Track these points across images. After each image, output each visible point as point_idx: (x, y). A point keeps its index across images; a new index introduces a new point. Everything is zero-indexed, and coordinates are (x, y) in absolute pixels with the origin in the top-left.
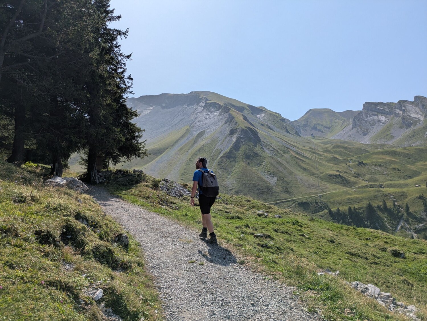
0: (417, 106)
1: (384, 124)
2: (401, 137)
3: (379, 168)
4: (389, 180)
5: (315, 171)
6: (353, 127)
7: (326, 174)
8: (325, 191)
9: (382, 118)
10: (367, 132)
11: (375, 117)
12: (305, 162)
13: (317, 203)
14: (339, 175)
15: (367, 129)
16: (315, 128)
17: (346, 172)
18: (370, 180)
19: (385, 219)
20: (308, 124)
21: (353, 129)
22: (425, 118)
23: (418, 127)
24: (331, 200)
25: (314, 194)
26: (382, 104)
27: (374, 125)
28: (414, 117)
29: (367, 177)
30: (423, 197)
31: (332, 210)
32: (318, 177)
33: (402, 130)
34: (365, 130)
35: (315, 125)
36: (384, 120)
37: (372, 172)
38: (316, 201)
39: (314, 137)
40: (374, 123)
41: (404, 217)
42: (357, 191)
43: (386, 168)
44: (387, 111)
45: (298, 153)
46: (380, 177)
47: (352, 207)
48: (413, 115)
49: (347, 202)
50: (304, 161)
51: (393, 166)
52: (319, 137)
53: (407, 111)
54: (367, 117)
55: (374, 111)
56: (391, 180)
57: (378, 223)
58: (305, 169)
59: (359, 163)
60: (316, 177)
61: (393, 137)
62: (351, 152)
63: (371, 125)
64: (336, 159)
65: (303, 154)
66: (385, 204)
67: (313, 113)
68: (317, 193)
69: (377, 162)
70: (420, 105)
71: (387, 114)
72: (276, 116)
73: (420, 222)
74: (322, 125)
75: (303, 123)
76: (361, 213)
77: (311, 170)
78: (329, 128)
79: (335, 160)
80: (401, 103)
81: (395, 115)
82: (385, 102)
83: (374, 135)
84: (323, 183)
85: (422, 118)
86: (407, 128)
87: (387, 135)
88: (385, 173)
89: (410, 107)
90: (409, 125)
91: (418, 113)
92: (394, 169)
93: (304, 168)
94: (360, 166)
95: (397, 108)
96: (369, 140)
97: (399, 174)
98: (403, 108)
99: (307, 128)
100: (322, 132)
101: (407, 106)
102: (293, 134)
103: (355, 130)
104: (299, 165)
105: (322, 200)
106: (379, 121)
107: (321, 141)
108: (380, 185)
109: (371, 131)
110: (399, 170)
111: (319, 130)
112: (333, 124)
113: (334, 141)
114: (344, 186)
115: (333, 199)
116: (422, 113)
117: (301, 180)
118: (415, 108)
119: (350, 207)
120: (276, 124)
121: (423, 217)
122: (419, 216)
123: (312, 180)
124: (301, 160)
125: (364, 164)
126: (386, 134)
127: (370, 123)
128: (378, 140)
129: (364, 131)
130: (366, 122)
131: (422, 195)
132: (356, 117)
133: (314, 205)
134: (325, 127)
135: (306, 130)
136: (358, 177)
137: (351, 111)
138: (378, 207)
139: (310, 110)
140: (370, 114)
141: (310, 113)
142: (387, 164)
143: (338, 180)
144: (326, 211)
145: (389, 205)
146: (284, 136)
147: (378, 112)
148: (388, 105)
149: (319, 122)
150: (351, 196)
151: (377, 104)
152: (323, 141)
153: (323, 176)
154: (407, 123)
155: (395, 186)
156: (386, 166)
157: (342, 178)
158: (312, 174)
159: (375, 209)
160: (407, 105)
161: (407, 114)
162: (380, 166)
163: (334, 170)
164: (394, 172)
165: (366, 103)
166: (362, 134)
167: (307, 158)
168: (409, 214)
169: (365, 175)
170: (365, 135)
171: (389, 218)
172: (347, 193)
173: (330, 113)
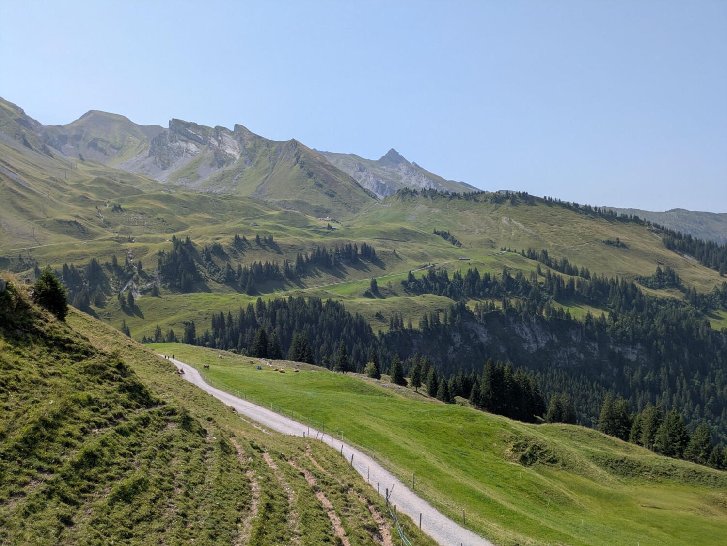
0: (235, 138)
1: (192, 156)
2: (208, 179)
3: (140, 216)
4: (146, 233)
5: (40, 214)
6: (151, 154)
7: (55, 219)
8: (41, 243)
9: (192, 147)
10: (168, 164)
11: (183, 144)
12: (27, 198)
13: (21, 259)
14: (75, 222)
15: (168, 160)
16: (93, 145)
17: (90, 219)
18: (122, 232)
19: (111, 279)
20: (83, 136)
21: (149, 156)
22: (241, 157)
23: (231, 167)
24: (45, 255)
25: (22, 247)
26: (194, 126)
27: (179, 156)
28: (229, 154)
29: (119, 228)
30: (163, 253)
31: (40, 268)
32: (40, 223)
33: (212, 169)
34: (166, 161)
35: (95, 139)
36: (194, 150)
37: (129, 222)
38: (20, 256)
39: (82, 159)
40: (179, 153)
41: (135, 277)
42: (88, 245)
43: (150, 217)
44: (201, 139)
45: (18, 184)
46: (135, 229)
47: (69, 264)
48: (229, 151)
49: (68, 258)
50: (23, 197)
51: (160, 216)
52: (91, 161)
53: (223, 143)
54: (172, 142)
55: (183, 135)
56: (149, 233)
57: (101, 284)
58: (22, 210)
59: (115, 207)
60: (36, 223)
61: (198, 177)
62: (117, 191)
63: (175, 156)
64: (85, 199)
65: (29, 185)
66: (115, 260)
67: (95, 118)
68: (28, 245)
69: (140, 209)
70: (239, 139)
71: (200, 143)
72: (9, 112)
73: (149, 282)
74: (108, 142)
75: (74, 133)
76: (80, 272)
77: (31, 212)
78: (118, 149)
79: (84, 201)
80: (219, 130)
81: (209, 146)
82: (200, 124)
83: (176, 171)
84: (45, 232)
85: (238, 157)
86: (219, 168)
87: (193, 173)
88: (146, 223)
89: (227, 139)
90: (221, 164)
91: (235, 149)
92: (159, 219)
93: (21, 208)
94: (115, 211)
95: (213, 137)
96: (167, 177)
97: (162, 226)
98: (220, 138)
99: (81, 143)
100: (105, 154)
101: (224, 136)
102: (36, 151)
103: (152, 158)
104: (13, 203)
105: (30, 255)
106: (187, 151)
107: (91, 168)
108: (130, 238)
109: (174, 164)
110: (163, 221)
111: (101, 150)
112: (125, 143)
113: (113, 172)
114: (78, 238)
115: (48, 255)
116: (240, 149)
117: (7, 225)
118: (233, 141)
119: (66, 264)
120: (4, 127)
121: (154, 276)
122: (151, 274)
123: (27, 226)
124: (19, 194)
125: (121, 210)
126: (191, 173)
127: (174, 152)
128: (179, 179)
129: (164, 162)
130: (169, 149)
131: (162, 251)
132: (155, 138)
133: (15, 261)
134: (112, 146)
135: (78, 146)
136: (106, 227)
137: (159, 127)
138: (107, 264)
139: (91, 112)
140: (177, 138)
141: (89, 117)
142: (154, 211)
143: (71, 229)
144: (32, 270)
145: (121, 261)
146: (17, 151)
147: (187, 137)
148: (203, 129)
149: (103, 136)
150: (76, 251)
151: (189, 125)
152: (96, 168)
153: (49, 222)
154: (220, 159)
155: (148, 240)
156: (150, 215)
157: (78, 227)
158: (31, 218)
159: (102, 267)
160: (225, 134)
161: (222, 147)
162: (142, 214)
163: (71, 215)
164: (158, 223)
165: (173, 119)
166: (161, 167)
167: (33, 193)
168: (141, 273)
169: (117, 225)
170: (164, 168)
171: (116, 278)
172: (73, 246)
173: (125, 124)
